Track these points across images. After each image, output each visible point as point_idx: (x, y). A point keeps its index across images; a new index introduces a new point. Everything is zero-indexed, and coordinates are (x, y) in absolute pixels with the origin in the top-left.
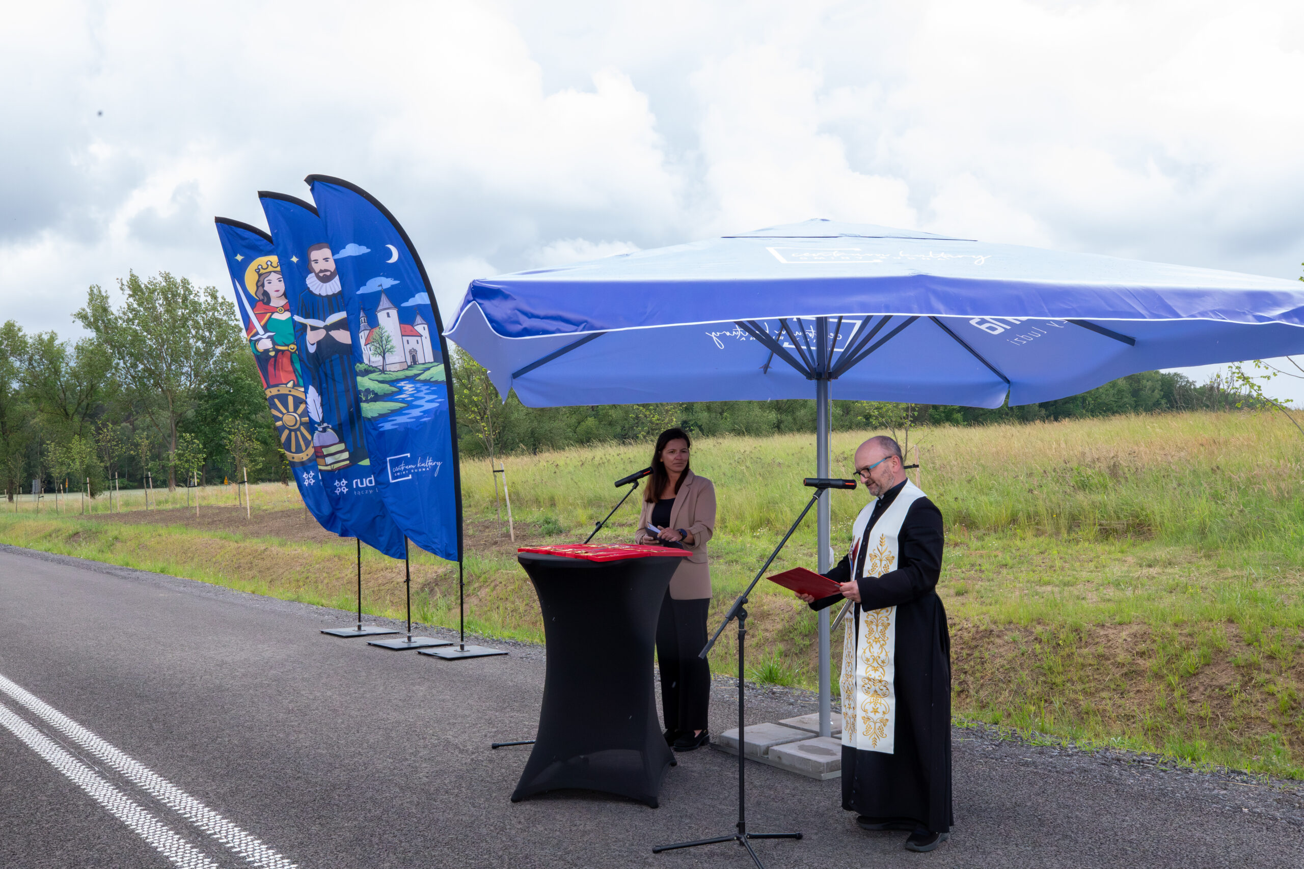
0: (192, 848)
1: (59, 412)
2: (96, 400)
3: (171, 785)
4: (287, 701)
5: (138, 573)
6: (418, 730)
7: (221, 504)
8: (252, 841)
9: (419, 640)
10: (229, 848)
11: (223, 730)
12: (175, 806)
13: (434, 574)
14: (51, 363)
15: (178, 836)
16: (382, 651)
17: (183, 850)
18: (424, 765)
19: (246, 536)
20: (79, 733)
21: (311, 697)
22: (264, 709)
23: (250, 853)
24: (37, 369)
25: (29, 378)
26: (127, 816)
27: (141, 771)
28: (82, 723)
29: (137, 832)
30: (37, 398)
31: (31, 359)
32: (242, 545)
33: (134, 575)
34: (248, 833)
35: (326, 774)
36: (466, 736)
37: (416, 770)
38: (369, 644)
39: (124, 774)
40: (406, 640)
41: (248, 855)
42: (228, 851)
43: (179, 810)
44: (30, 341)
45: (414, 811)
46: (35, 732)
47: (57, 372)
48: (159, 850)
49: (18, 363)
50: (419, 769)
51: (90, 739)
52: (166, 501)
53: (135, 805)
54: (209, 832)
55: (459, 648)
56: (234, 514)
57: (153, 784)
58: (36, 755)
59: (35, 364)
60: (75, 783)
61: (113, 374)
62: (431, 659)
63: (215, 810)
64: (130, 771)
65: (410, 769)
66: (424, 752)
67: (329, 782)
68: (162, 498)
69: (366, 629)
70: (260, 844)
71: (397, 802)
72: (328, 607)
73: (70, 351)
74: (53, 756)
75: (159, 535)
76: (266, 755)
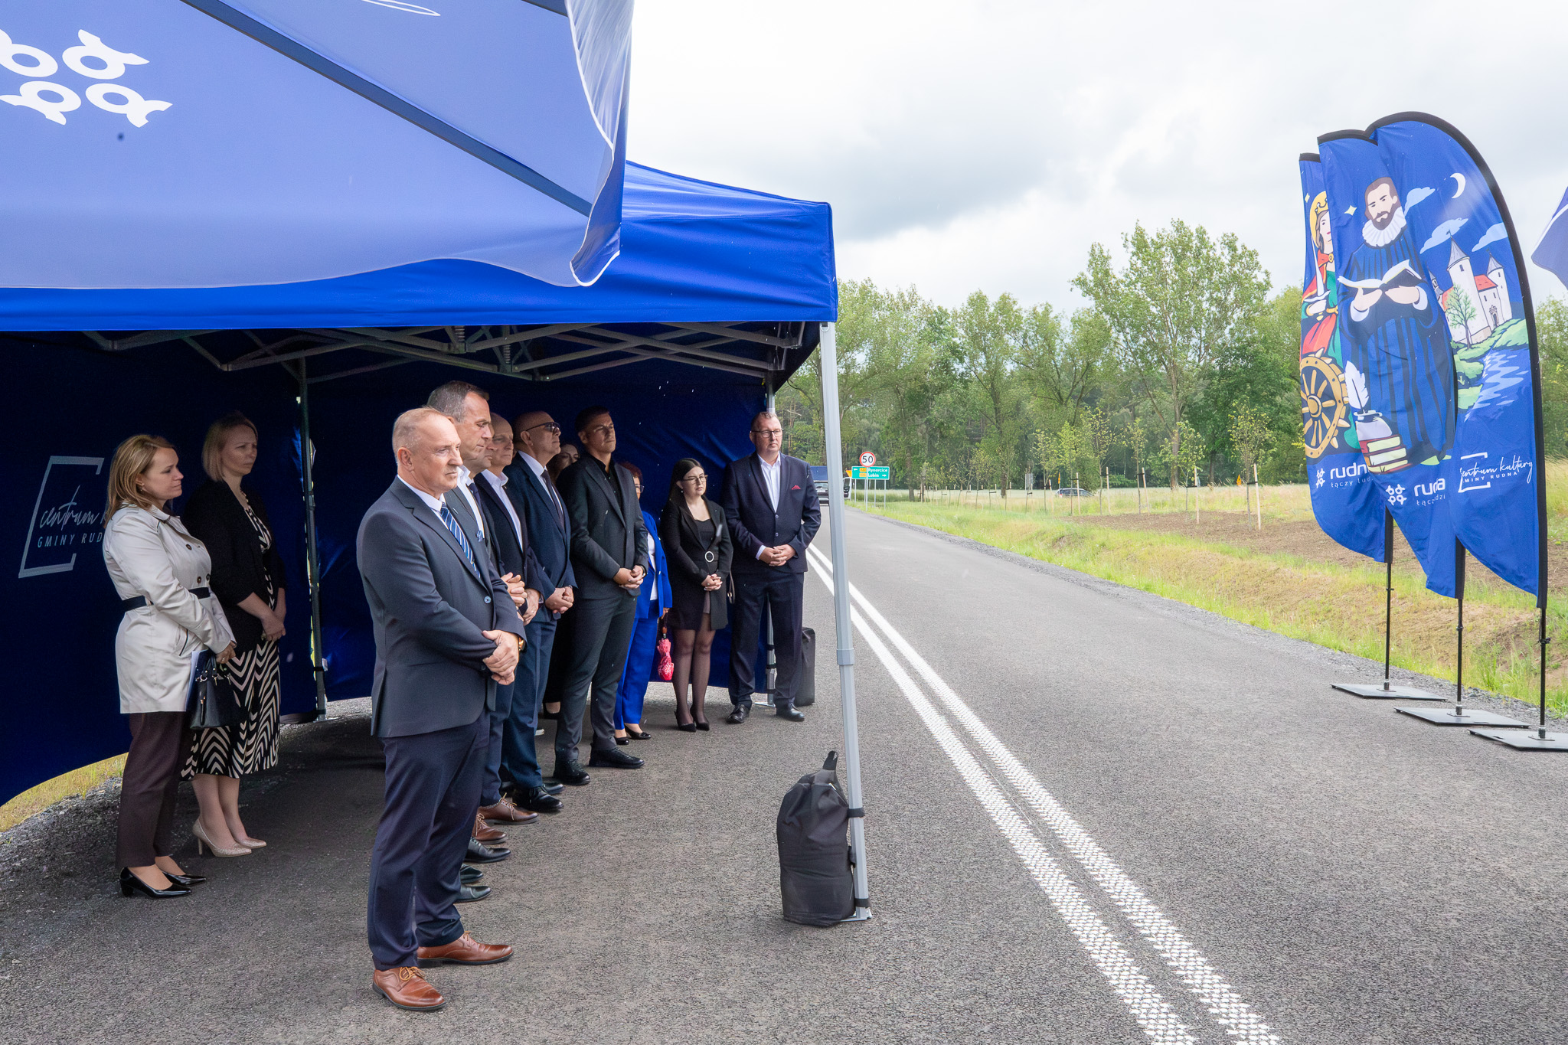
0: (1120, 947)
1: (1052, 396)
2: (1092, 381)
3: (1108, 859)
4: (1270, 774)
5: (1120, 588)
6: (1454, 848)
7: (1228, 510)
8: (1194, 957)
9: (1474, 714)
10: (1164, 959)
11: (1183, 800)
12: (1109, 888)
13: (1514, 621)
14: (1046, 339)
15: (1106, 928)
16: (1416, 723)
17: (1108, 948)
18: (1455, 901)
19: (1253, 551)
20: (1020, 775)
21: (1303, 774)
22: (1238, 780)
23: (1189, 972)
24: (1032, 347)
25: (1023, 359)
26: (1053, 889)
27: (1078, 834)
28: (1025, 763)
29: (1060, 911)
30: (1031, 380)
31: (1025, 336)
32: (1248, 562)
33: (1115, 590)
34: (1191, 944)
35: (1307, 886)
36: (1530, 870)
37: (1440, 905)
38: (1399, 711)
39: (1059, 834)
40: (1454, 712)
41: (1186, 975)
42: (1163, 963)
43: (1113, 894)
44: (1025, 316)
45: (1430, 966)
46: (975, 765)
47: (1051, 350)
48: (1081, 940)
49: (1013, 341)
50: (1447, 907)
51: (1030, 784)
52: (1164, 504)
53: (1064, 876)
54: (1143, 932)
55: (1536, 734)
56: (1242, 522)
57: (1088, 853)
58: (971, 793)
59: (1029, 342)
60: (1005, 835)
61: (1111, 350)
62: (1489, 744)
63: (1155, 904)
64: (1065, 832)
65: (1432, 903)
66: (1457, 882)
67: (1311, 898)
68: (1159, 499)
69: (1397, 690)
70: (1204, 964)
71: (1406, 948)
72: (1348, 653)
73: (1066, 325)
74: (988, 798)
75: (1151, 545)
76: (1231, 843)
